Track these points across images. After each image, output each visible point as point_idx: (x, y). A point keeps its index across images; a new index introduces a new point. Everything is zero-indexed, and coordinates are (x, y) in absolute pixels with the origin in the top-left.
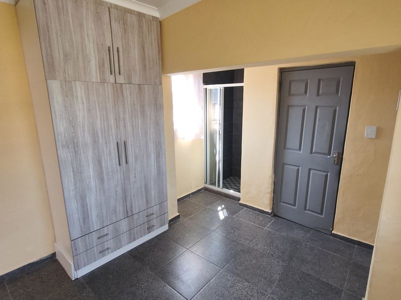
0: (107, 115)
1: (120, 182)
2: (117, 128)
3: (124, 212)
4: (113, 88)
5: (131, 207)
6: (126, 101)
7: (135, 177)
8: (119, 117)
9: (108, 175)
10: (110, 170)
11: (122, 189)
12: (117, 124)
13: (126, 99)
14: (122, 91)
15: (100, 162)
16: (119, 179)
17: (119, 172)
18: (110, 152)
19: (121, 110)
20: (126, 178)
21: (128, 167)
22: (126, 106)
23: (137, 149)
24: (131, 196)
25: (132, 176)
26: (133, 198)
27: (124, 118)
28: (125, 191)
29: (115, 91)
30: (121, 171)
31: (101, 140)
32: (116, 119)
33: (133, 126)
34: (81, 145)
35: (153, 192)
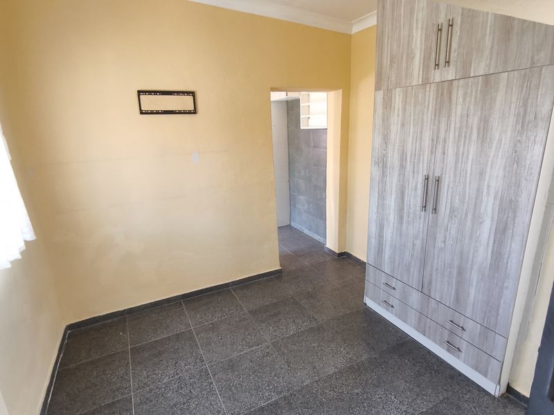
0: (421, 132)
1: (421, 236)
2: (432, 153)
3: (419, 282)
4: (438, 91)
5: (430, 283)
6: (454, 111)
7: (445, 242)
8: (438, 137)
9: (409, 217)
10: (412, 211)
11: (422, 247)
12: (432, 147)
13: (454, 107)
14: (450, 94)
15: (403, 193)
16: (421, 230)
17: (422, 219)
18: (416, 186)
19: (443, 126)
20: (430, 235)
21: (437, 219)
22: (453, 119)
23: (457, 198)
24: (432, 269)
25: (440, 238)
26: (434, 273)
27: (445, 140)
28: (425, 251)
29: (440, 95)
30: (425, 220)
31: (409, 167)
32: (432, 140)
33: (457, 154)
34: (389, 167)
35: (473, 292)
